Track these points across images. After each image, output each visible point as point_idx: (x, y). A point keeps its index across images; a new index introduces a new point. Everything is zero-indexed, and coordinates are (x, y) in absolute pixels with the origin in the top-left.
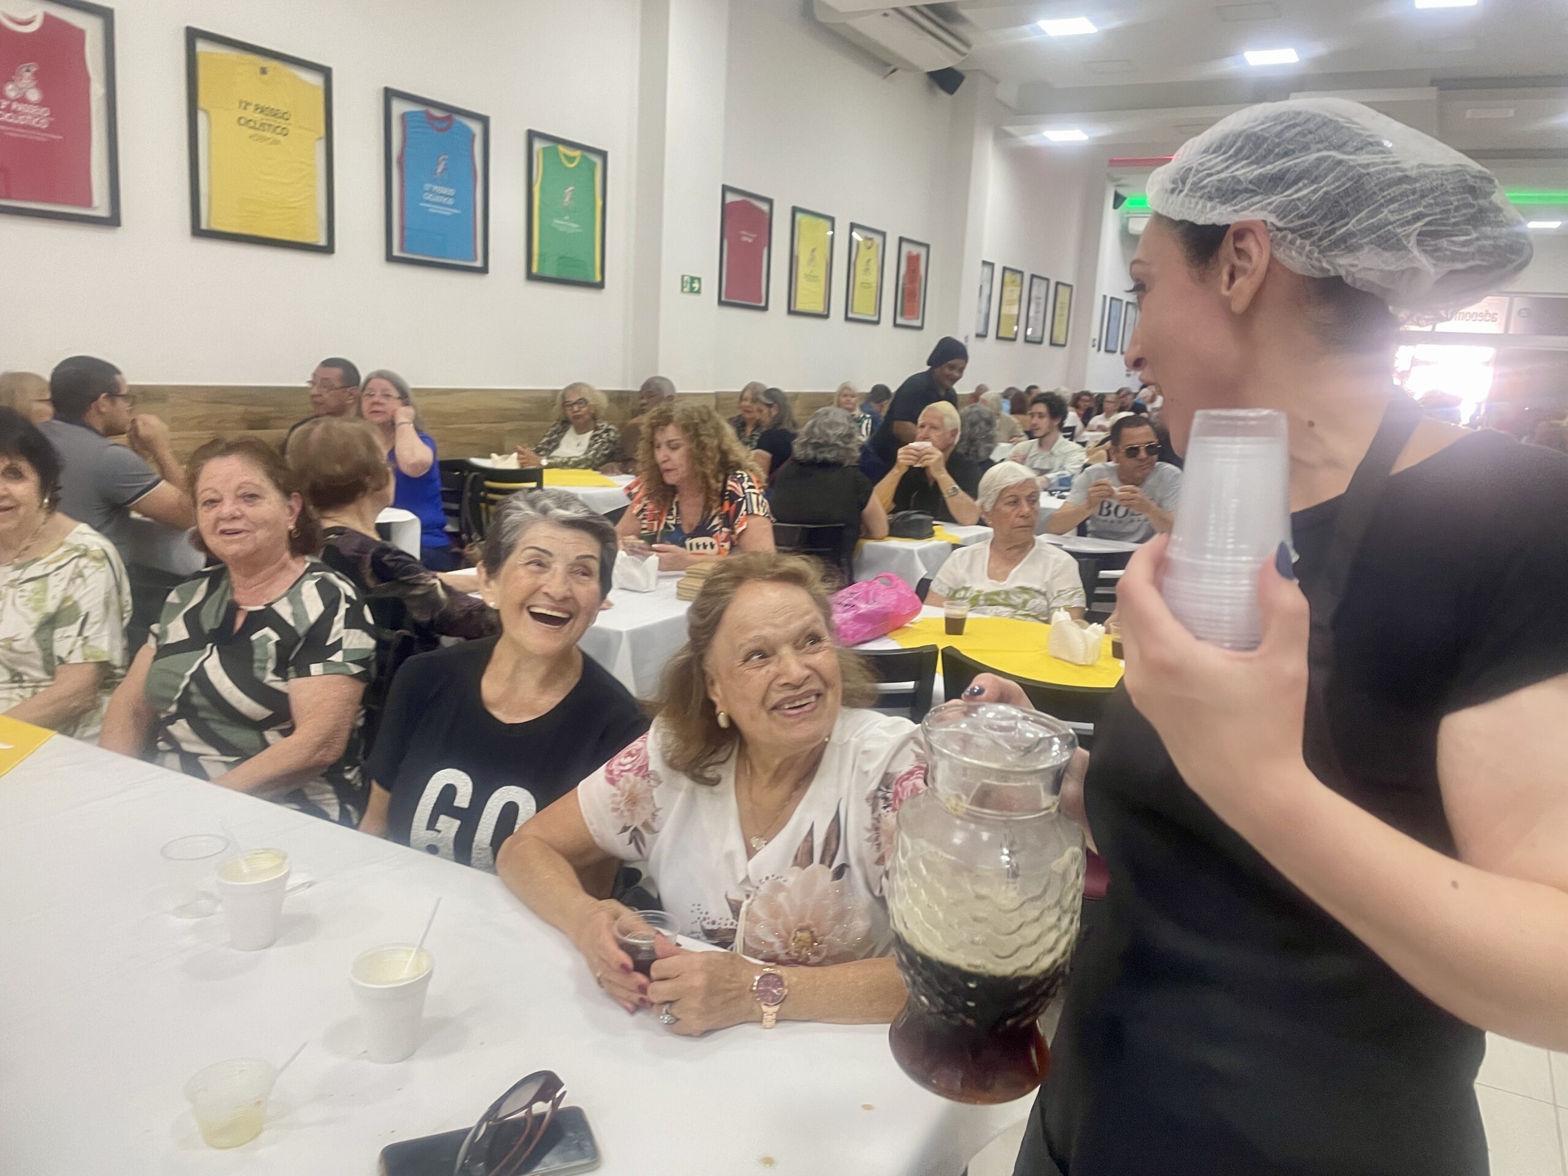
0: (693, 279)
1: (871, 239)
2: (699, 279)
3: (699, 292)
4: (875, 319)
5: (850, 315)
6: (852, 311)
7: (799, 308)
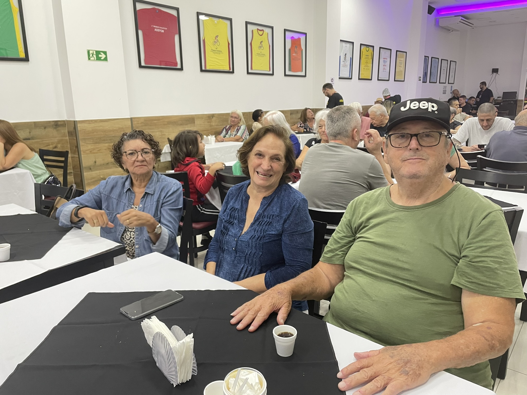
0: (98, 53)
1: (263, 30)
2: (105, 53)
3: (106, 59)
4: (271, 72)
5: (250, 71)
6: (252, 69)
7: (208, 68)
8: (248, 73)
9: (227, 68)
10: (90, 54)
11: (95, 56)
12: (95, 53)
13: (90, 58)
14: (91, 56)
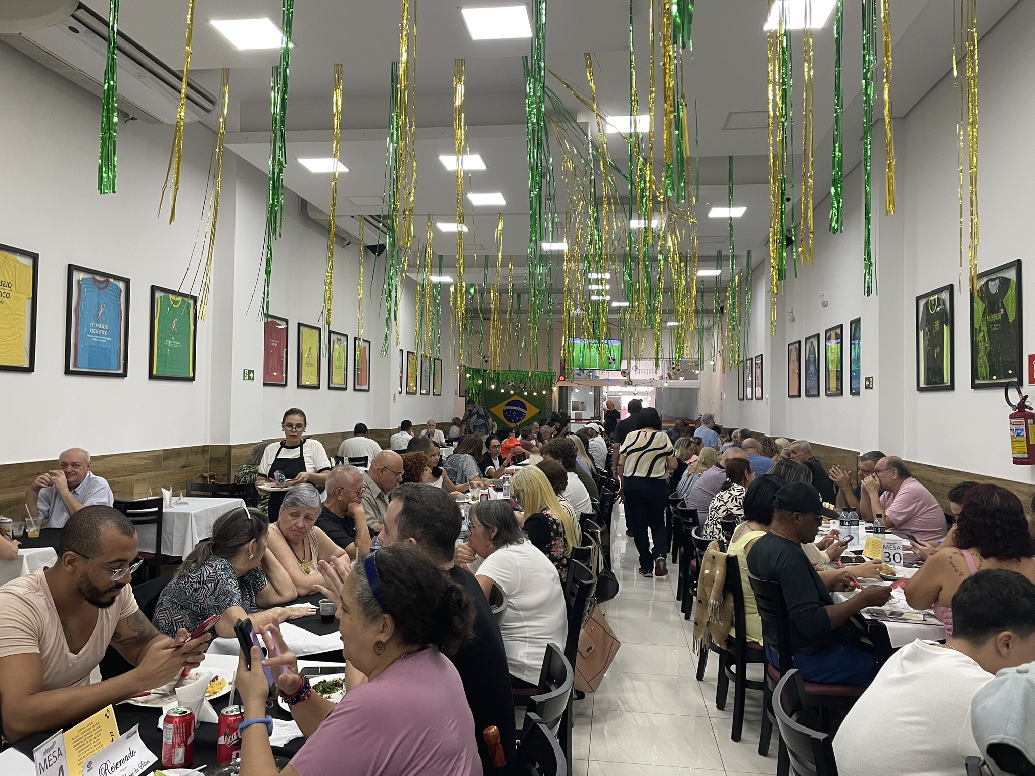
0: (249, 371)
1: (340, 340)
2: (253, 372)
3: (253, 379)
4: (344, 387)
5: (331, 386)
6: (332, 383)
7: (303, 383)
8: (329, 388)
9: (315, 383)
10: (245, 373)
11: (247, 376)
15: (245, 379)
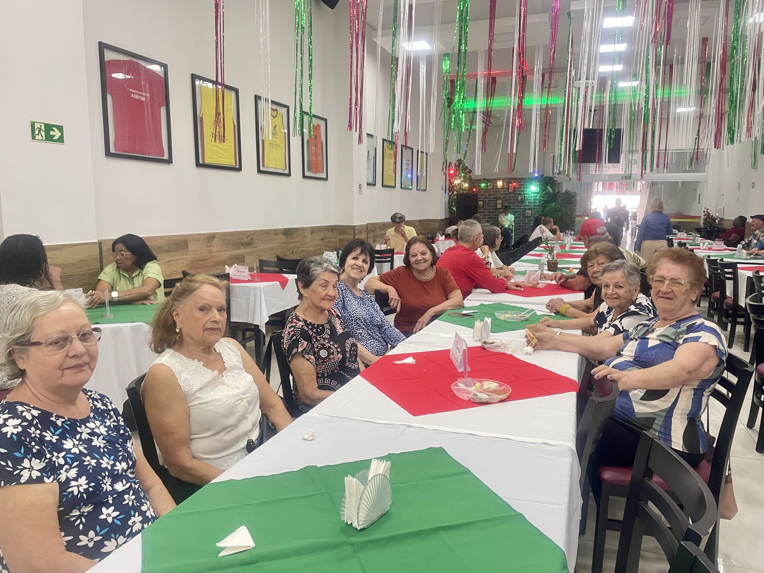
0: (49, 127)
1: (276, 110)
2: (60, 128)
3: (61, 140)
4: (287, 172)
5: (262, 169)
6: (263, 165)
7: (207, 161)
8: (259, 171)
9: (231, 162)
10: (36, 129)
11: (43, 133)
12: (43, 128)
13: (35, 137)
14: (37, 132)
15: (37, 137)
